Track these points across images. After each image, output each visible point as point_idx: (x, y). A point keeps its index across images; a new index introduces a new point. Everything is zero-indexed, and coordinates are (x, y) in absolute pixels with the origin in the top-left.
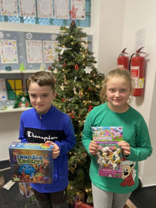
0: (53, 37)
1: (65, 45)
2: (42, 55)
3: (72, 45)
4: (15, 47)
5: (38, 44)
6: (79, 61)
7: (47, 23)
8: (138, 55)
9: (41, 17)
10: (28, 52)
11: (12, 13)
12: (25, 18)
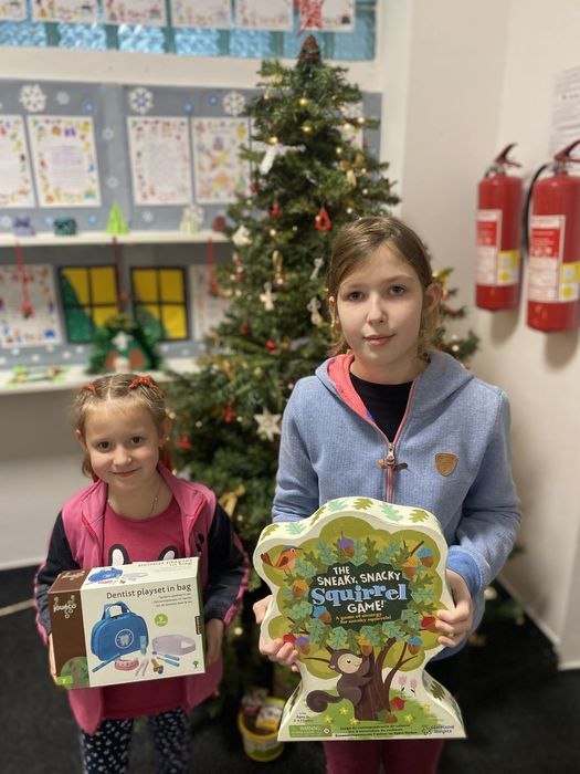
0: (229, 104)
1: (279, 136)
2: (188, 174)
3: (307, 133)
4: (88, 145)
5: (174, 133)
6: (332, 197)
7: (209, 48)
8: (560, 170)
9: (185, 26)
10: (138, 162)
11: (75, 13)
12: (123, 29)
